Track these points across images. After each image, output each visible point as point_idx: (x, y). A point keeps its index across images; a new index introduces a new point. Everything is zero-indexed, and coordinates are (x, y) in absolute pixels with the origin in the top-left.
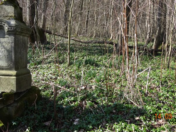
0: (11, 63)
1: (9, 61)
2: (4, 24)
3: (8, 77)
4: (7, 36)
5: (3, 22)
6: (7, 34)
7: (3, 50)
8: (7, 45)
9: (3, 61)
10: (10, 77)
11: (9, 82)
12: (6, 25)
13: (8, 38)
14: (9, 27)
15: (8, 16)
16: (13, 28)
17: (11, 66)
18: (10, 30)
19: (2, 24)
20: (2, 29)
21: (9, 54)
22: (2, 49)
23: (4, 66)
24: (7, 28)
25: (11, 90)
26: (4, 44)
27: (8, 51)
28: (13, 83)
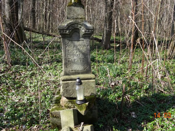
0: (87, 66)
1: (85, 64)
2: (81, 27)
3: (87, 81)
4: (81, 39)
5: (79, 25)
6: (82, 37)
7: (78, 53)
8: (82, 48)
9: (78, 64)
10: (89, 80)
11: (89, 85)
12: (82, 27)
13: (83, 41)
14: (86, 30)
15: (78, 18)
16: (90, 31)
17: (87, 69)
18: (87, 32)
19: (78, 27)
20: (77, 32)
21: (85, 57)
22: (76, 52)
23: (80, 70)
24: (83, 31)
25: (91, 93)
26: (79, 47)
27: (83, 54)
28: (93, 86)
